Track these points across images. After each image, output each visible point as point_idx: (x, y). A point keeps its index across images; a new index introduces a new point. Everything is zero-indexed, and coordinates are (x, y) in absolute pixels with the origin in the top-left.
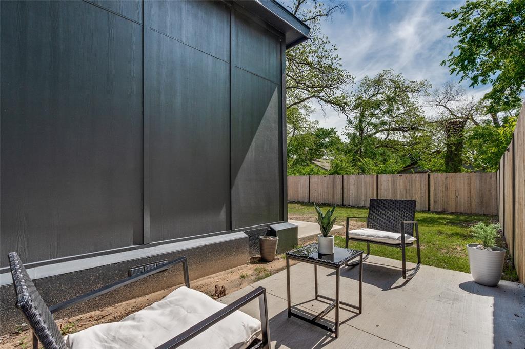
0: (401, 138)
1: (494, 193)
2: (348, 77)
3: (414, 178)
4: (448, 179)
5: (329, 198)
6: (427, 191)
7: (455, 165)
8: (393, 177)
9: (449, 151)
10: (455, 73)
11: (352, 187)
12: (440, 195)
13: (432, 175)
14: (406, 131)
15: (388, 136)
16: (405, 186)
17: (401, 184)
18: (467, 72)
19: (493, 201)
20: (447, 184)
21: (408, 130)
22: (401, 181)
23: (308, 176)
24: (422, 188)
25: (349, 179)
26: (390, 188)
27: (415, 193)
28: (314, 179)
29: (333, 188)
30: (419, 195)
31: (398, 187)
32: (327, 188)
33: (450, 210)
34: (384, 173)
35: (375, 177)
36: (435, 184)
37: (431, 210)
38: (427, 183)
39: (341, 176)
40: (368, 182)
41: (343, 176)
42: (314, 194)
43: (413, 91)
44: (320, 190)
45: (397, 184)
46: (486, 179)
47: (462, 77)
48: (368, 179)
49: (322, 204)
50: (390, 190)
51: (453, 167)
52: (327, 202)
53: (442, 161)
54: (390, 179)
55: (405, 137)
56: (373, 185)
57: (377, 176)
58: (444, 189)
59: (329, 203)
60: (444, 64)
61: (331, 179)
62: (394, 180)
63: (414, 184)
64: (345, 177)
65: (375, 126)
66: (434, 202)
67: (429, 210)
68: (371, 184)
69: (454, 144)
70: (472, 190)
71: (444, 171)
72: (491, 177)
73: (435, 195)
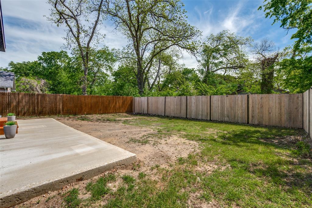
0: (234, 74)
1: (300, 110)
2: (198, 31)
3: (237, 98)
4: (263, 98)
5: (178, 113)
6: (246, 108)
7: (268, 90)
8: (222, 97)
9: (264, 79)
10: (269, 16)
11: (193, 105)
12: (257, 111)
13: (250, 96)
14: (237, 69)
15: (225, 72)
16: (230, 104)
17: (228, 102)
18: (278, 16)
19: (299, 116)
20: (262, 103)
21: (238, 68)
22: (227, 100)
23: (164, 97)
24: (243, 105)
25: (191, 99)
26: (220, 106)
27: (238, 110)
28: (169, 99)
29: (181, 106)
30: (241, 112)
31: (225, 105)
32: (177, 105)
33: (264, 123)
34: (216, 95)
35: (209, 97)
36: (253, 102)
37: (250, 123)
38: (246, 102)
39: (185, 97)
40: (204, 101)
41: (187, 97)
42: (168, 110)
43: (242, 44)
44: (172, 107)
45: (224, 103)
46: (294, 99)
47: (275, 20)
48: (204, 99)
49: (173, 117)
50: (220, 107)
51: (266, 90)
52: (176, 116)
53: (259, 87)
54: (220, 99)
55: (237, 73)
56: (207, 104)
57: (210, 96)
58: (260, 107)
59: (178, 116)
60: (260, 8)
61: (179, 99)
62: (222, 100)
63: (237, 103)
64: (188, 97)
65: (216, 65)
66: (252, 117)
67: (248, 123)
68: (206, 103)
69: (268, 74)
70: (282, 107)
71: (260, 93)
72: (298, 97)
73: (253, 111)
